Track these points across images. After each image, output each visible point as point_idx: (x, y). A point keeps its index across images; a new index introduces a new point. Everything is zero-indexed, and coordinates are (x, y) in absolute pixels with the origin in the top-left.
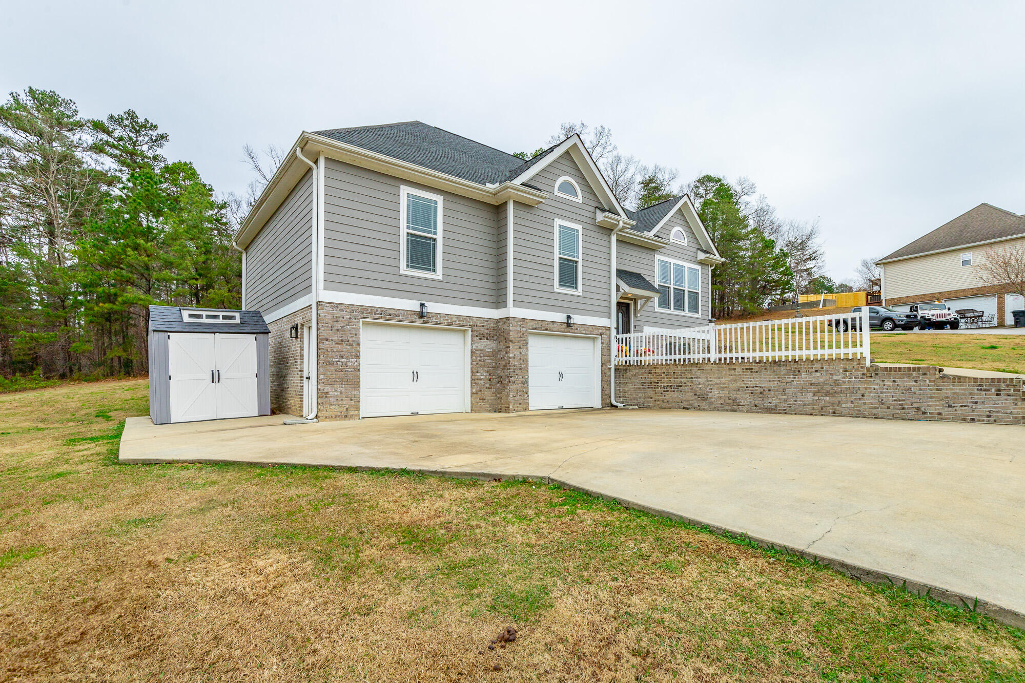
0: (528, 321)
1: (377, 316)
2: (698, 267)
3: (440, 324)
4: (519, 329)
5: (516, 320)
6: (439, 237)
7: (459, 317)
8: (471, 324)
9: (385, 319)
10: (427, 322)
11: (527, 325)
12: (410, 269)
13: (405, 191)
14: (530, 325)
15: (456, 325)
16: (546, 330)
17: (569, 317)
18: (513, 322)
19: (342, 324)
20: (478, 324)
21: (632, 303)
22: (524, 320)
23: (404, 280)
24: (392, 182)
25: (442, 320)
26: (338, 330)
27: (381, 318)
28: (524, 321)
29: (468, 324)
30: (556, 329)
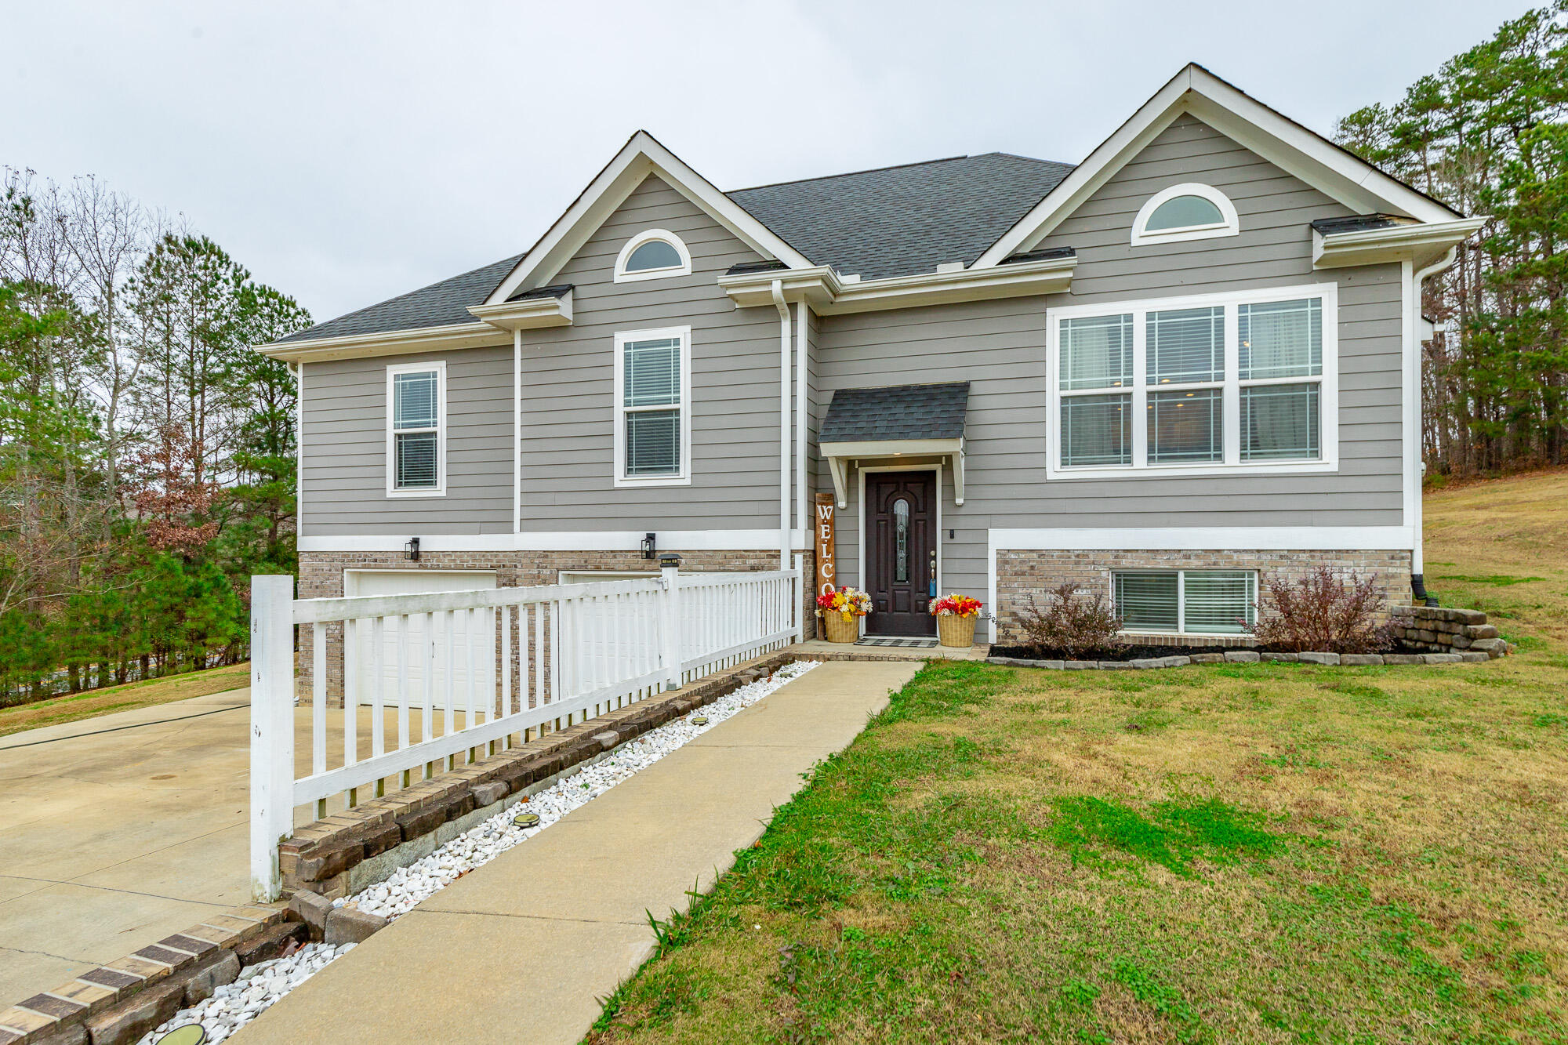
0: (554, 556)
1: (360, 564)
2: (1327, 293)
3: (443, 568)
4: (536, 572)
5: (532, 555)
6: (441, 430)
7: (473, 554)
8: (494, 563)
9: (369, 567)
10: (426, 567)
11: (552, 562)
12: (403, 489)
13: (393, 370)
14: (559, 562)
15: (469, 568)
16: (598, 569)
17: (651, 538)
18: (524, 561)
19: (322, 579)
20: (508, 564)
21: (938, 468)
22: (546, 554)
23: (393, 506)
24: (374, 366)
25: (446, 562)
26: (317, 587)
27: (364, 567)
28: (546, 556)
29: (489, 564)
30: (622, 567)
